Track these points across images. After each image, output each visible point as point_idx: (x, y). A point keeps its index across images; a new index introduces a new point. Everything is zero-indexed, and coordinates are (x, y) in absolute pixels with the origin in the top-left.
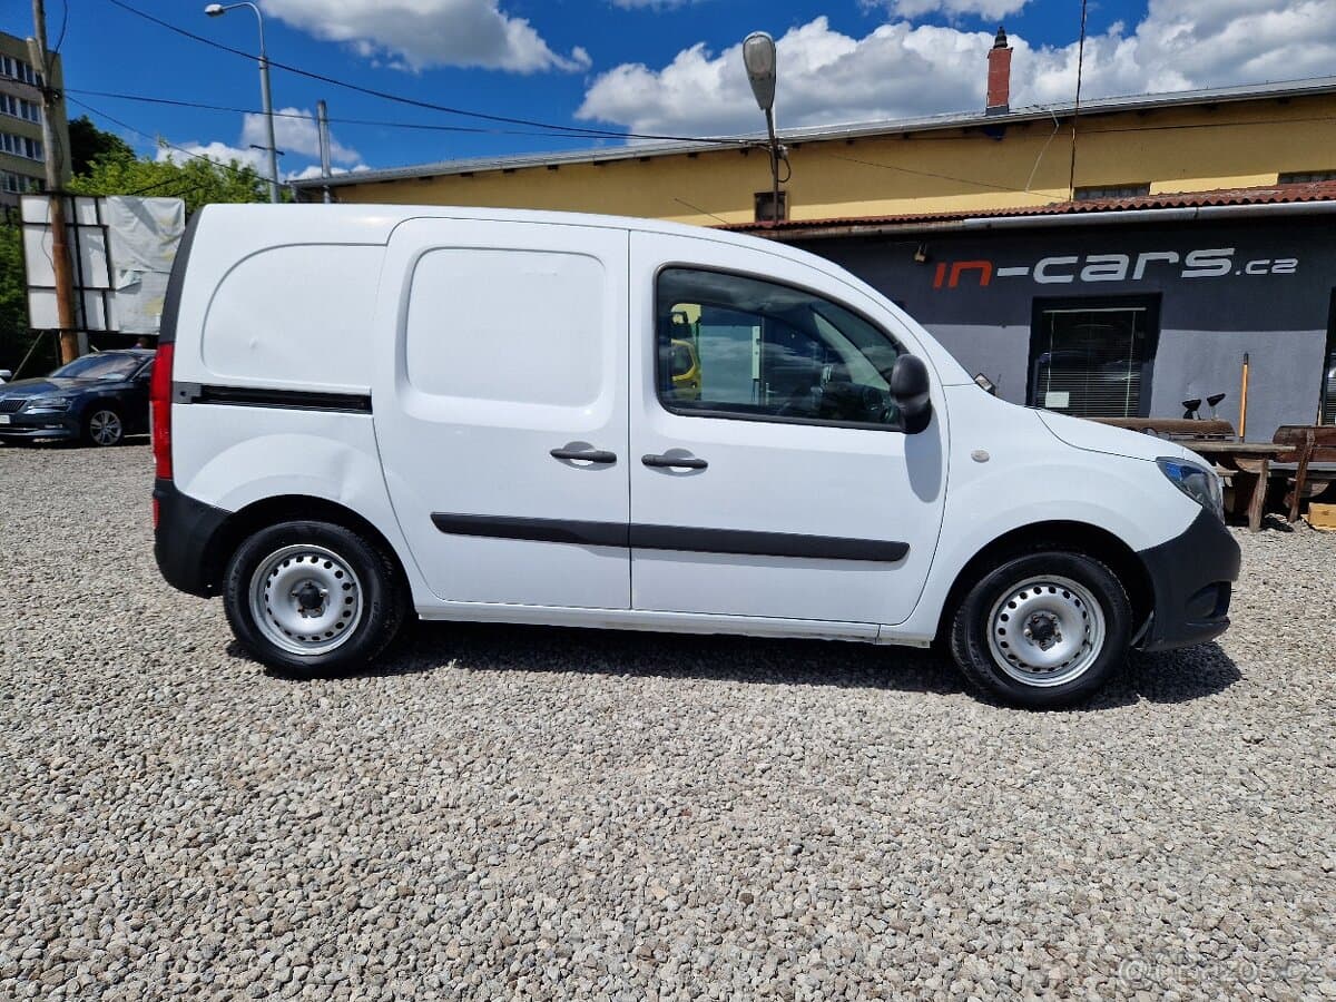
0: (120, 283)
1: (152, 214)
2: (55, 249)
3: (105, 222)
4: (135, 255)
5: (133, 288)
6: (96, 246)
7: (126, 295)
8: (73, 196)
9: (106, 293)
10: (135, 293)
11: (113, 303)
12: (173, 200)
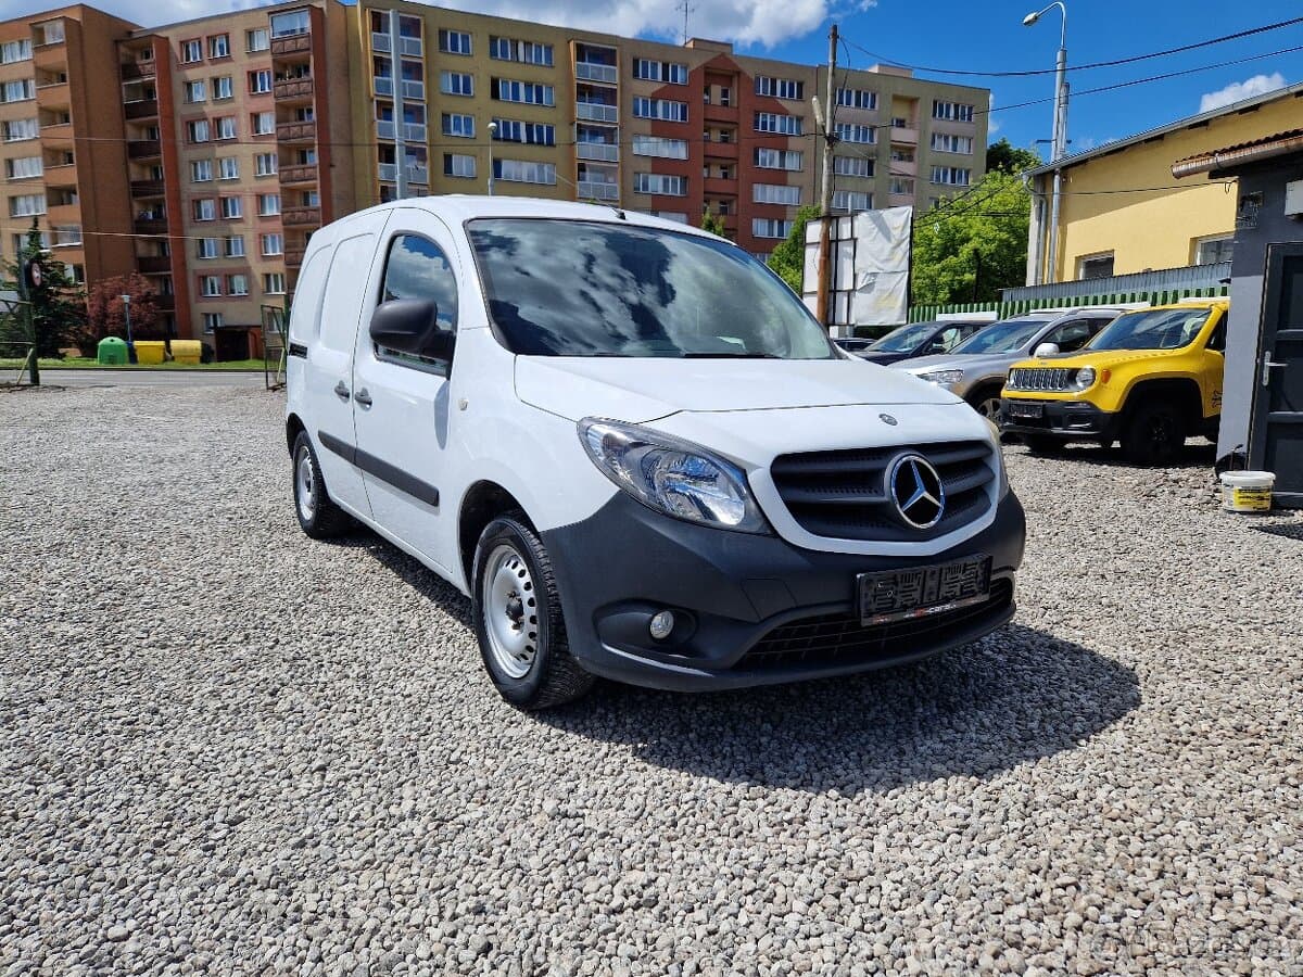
0: (859, 285)
1: (888, 223)
2: (820, 261)
3: (856, 236)
4: (873, 260)
5: (868, 288)
6: (847, 254)
7: (863, 295)
8: (837, 218)
9: (849, 293)
10: (869, 293)
11: (854, 301)
12: (905, 208)
